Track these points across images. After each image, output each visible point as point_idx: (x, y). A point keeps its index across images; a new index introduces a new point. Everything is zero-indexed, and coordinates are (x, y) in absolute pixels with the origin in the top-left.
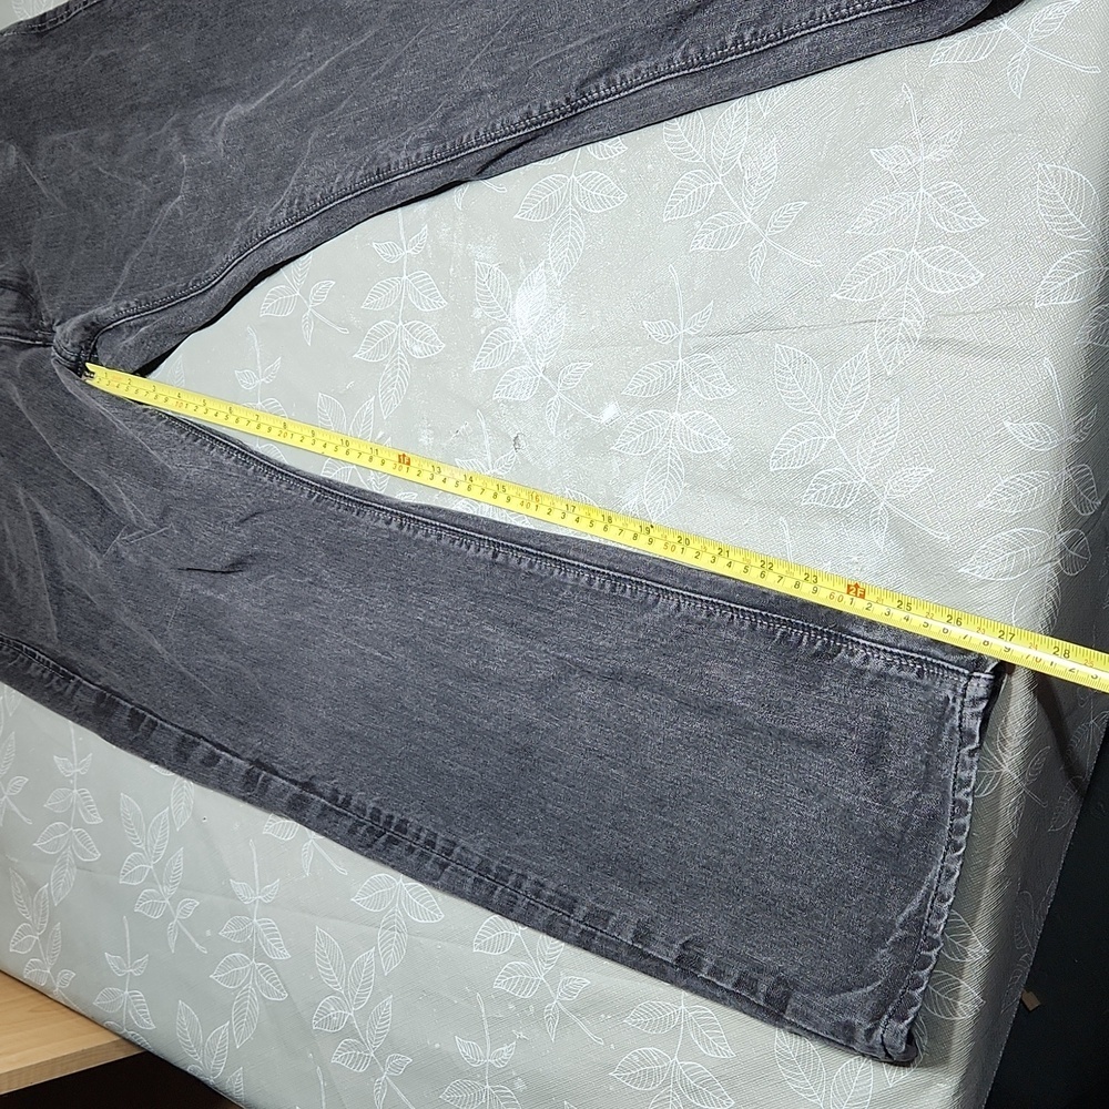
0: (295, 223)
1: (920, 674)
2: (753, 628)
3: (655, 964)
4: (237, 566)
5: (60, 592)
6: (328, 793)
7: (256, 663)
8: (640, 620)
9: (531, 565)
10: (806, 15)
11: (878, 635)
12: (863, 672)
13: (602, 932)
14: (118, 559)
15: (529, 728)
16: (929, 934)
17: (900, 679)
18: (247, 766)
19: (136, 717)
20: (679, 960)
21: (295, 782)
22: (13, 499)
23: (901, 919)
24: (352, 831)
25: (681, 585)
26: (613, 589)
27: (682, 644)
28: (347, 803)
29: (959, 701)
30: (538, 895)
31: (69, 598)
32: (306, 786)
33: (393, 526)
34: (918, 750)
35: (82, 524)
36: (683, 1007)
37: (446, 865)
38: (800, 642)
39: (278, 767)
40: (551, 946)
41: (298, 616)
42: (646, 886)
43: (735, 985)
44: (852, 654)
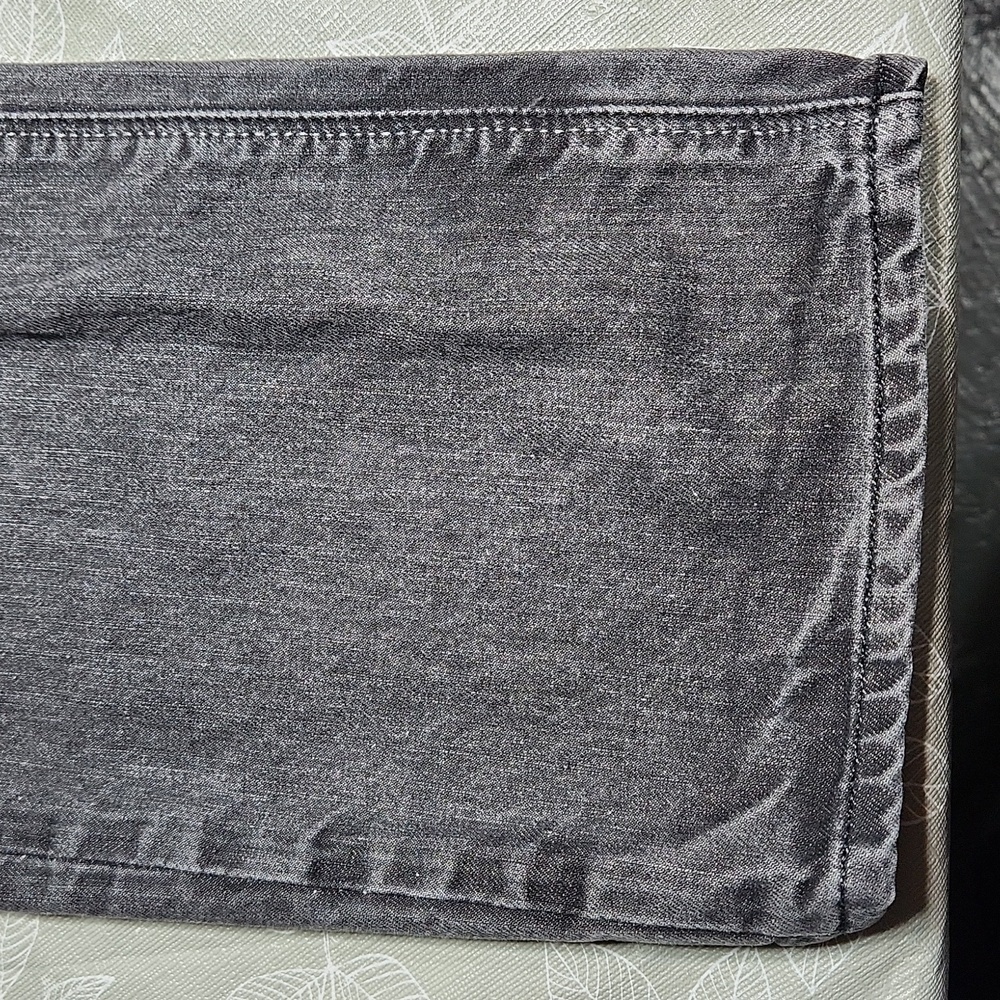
1: (748, 145)
2: (359, 152)
3: (260, 897)
8: (97, 202)
11: (644, 88)
12: (623, 174)
13: (124, 865)
16: (873, 656)
17: (706, 170)
20: (315, 871)
23: (796, 647)
25: (182, 101)
26: (25, 149)
27: (204, 226)
29: (861, 162)
36: (331, 968)
38: (474, 148)
40: (10, 931)
42: (209, 745)
43: (453, 885)
44: (596, 141)
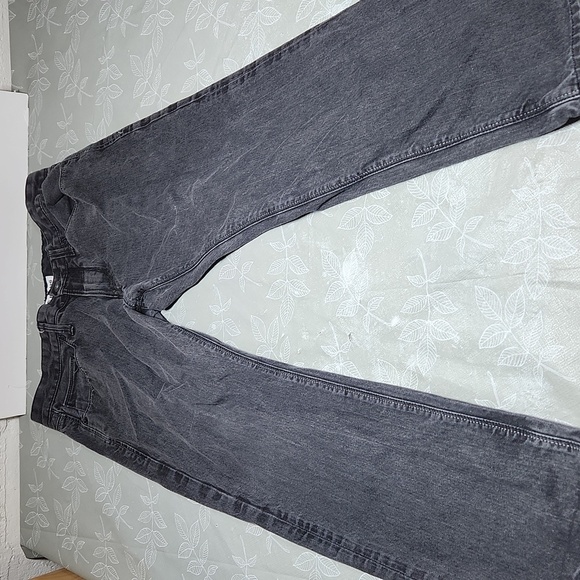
0: (231, 236)
1: (569, 449)
2: (480, 427)
4: (220, 401)
5: (136, 416)
6: (276, 512)
7: (234, 448)
8: (422, 424)
9: (365, 399)
10: (471, 129)
11: (545, 430)
12: (540, 449)
14: (163, 400)
15: (373, 479)
17: (559, 452)
18: (235, 500)
19: (178, 476)
21: (259, 507)
22: (109, 372)
24: (290, 532)
25: (441, 407)
26: (407, 409)
27: (445, 436)
28: (286, 517)
30: (386, 563)
31: (140, 419)
32: (264, 509)
33: (294, 380)
34: (573, 488)
35: (143, 383)
37: (339, 549)
38: (506, 434)
39: (250, 500)
41: (252, 425)
42: (442, 558)
44: (533, 440)
